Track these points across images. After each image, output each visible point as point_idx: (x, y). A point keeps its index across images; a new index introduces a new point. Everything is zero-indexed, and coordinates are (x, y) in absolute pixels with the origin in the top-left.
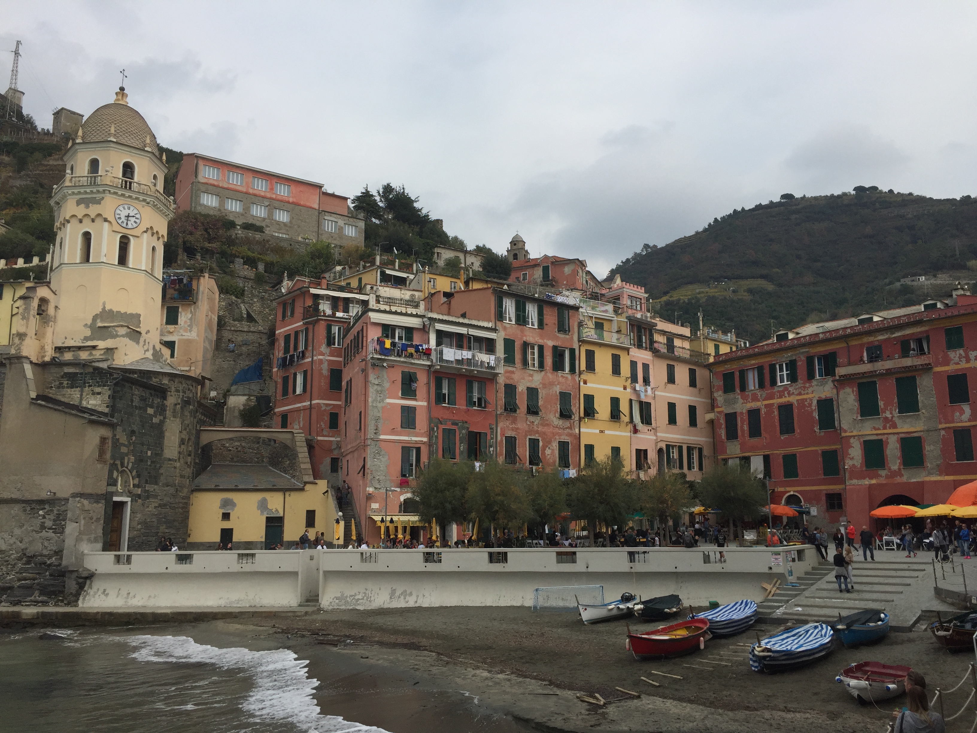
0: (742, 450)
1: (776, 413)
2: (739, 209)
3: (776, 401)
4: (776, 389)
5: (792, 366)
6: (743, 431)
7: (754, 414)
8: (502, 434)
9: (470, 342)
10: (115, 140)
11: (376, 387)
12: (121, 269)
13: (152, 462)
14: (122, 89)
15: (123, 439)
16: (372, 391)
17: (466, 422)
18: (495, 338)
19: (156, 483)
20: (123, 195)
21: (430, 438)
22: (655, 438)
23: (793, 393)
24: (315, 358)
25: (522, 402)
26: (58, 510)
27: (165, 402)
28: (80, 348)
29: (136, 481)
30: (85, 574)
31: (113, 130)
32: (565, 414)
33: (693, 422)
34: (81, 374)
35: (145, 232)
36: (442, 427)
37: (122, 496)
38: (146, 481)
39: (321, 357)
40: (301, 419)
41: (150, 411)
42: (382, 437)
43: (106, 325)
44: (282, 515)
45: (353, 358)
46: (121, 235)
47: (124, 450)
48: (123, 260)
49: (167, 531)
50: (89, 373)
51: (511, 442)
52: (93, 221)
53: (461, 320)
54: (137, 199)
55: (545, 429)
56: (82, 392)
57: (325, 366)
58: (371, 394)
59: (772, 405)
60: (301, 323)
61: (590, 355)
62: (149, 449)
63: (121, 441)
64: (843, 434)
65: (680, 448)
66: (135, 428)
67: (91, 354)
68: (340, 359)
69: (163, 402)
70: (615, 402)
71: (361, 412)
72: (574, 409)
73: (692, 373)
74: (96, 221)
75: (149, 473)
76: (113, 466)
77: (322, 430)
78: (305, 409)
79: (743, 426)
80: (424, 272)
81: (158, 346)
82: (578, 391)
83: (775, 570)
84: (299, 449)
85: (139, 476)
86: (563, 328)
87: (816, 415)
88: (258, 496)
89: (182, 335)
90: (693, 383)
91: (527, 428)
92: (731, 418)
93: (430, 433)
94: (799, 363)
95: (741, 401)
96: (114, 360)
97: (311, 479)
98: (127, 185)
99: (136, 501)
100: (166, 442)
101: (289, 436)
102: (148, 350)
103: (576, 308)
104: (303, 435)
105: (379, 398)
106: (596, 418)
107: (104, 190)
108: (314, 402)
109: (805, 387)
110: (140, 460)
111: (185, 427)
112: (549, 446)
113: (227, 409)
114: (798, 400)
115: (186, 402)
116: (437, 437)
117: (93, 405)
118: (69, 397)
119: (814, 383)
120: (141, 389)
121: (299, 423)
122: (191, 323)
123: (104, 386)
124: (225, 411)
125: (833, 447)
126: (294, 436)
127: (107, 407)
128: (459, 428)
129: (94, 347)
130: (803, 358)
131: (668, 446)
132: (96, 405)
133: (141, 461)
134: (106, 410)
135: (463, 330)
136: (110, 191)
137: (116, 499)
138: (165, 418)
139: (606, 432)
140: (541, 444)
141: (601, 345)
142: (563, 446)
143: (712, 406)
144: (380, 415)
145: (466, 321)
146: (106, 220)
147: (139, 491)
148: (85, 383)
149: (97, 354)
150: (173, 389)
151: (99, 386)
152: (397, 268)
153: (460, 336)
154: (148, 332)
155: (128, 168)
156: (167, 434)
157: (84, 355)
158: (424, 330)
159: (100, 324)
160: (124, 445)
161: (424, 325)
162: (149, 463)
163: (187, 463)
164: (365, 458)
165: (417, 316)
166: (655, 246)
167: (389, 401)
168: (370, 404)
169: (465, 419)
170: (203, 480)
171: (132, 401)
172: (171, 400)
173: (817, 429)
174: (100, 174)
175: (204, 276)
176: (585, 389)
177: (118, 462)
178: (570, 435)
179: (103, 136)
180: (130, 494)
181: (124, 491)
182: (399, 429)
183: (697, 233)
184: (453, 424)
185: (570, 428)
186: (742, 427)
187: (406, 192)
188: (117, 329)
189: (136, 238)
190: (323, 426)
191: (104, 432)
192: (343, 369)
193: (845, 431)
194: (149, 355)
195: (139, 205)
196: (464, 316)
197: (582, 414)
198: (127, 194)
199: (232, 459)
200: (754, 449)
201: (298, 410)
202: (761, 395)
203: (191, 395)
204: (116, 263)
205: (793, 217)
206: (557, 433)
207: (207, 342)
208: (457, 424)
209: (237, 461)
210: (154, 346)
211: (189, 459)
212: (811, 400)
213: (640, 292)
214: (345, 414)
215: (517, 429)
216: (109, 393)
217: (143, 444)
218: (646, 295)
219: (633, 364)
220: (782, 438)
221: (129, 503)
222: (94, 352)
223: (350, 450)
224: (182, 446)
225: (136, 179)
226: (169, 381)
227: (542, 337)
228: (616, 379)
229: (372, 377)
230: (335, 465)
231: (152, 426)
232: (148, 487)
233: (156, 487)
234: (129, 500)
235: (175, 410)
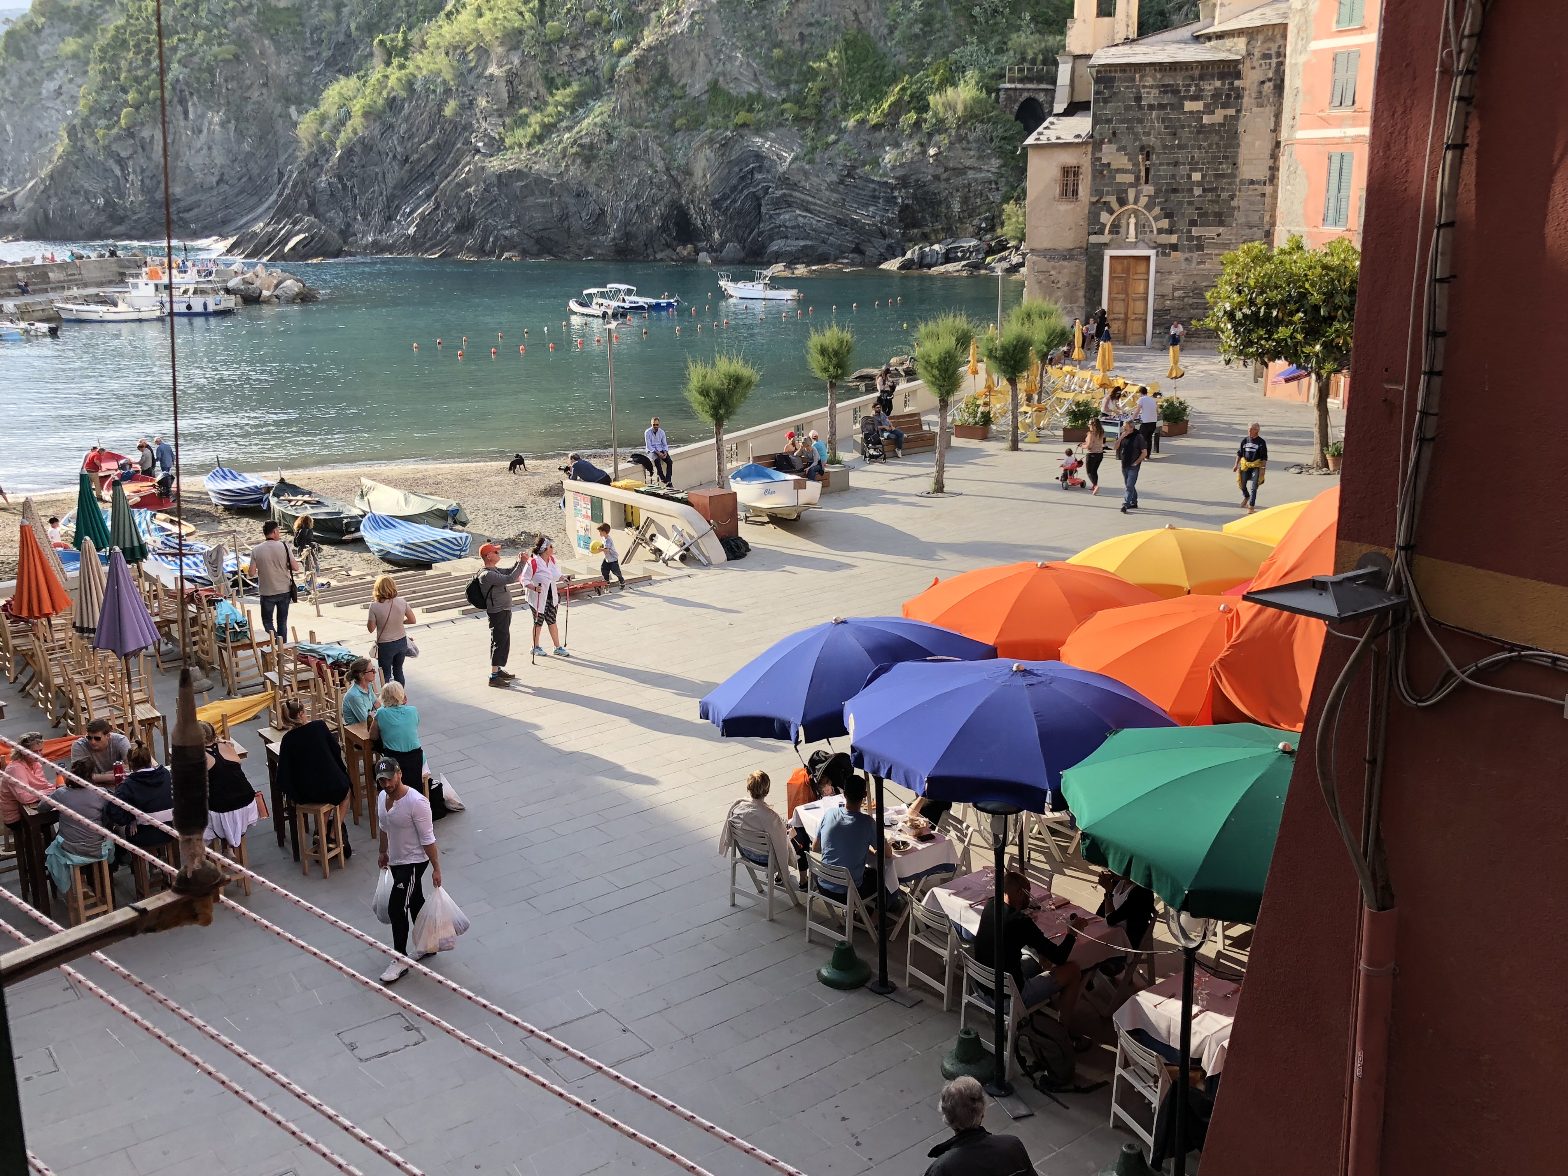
13: (1204, 190)
15: (1120, 162)
19: (1221, 223)
27: (1237, 83)
29: (1165, 223)
37: (1133, 248)
41: (1189, 106)
62: (1194, 170)
66: (1152, 140)
69: (1232, 84)
75: (1197, 209)
76: (1098, 206)
85: (1169, 215)
99: (1169, 255)
120: (1160, 75)
133: (1175, 191)
137: (1113, 253)
138: (1238, 111)
144: (1299, 83)
147: (1173, 239)
150: (1256, 55)
156: (1245, 140)
160: (1124, 171)
162: (1199, 193)
177: (1110, 199)
180: (1152, 245)
181: (1138, 240)
191: (1069, 158)
217: (1176, 164)
226: (1249, 42)
231: (1203, 130)
232: (1195, 232)
233: (1221, 230)
234: (1152, 253)
235: (1260, 92)
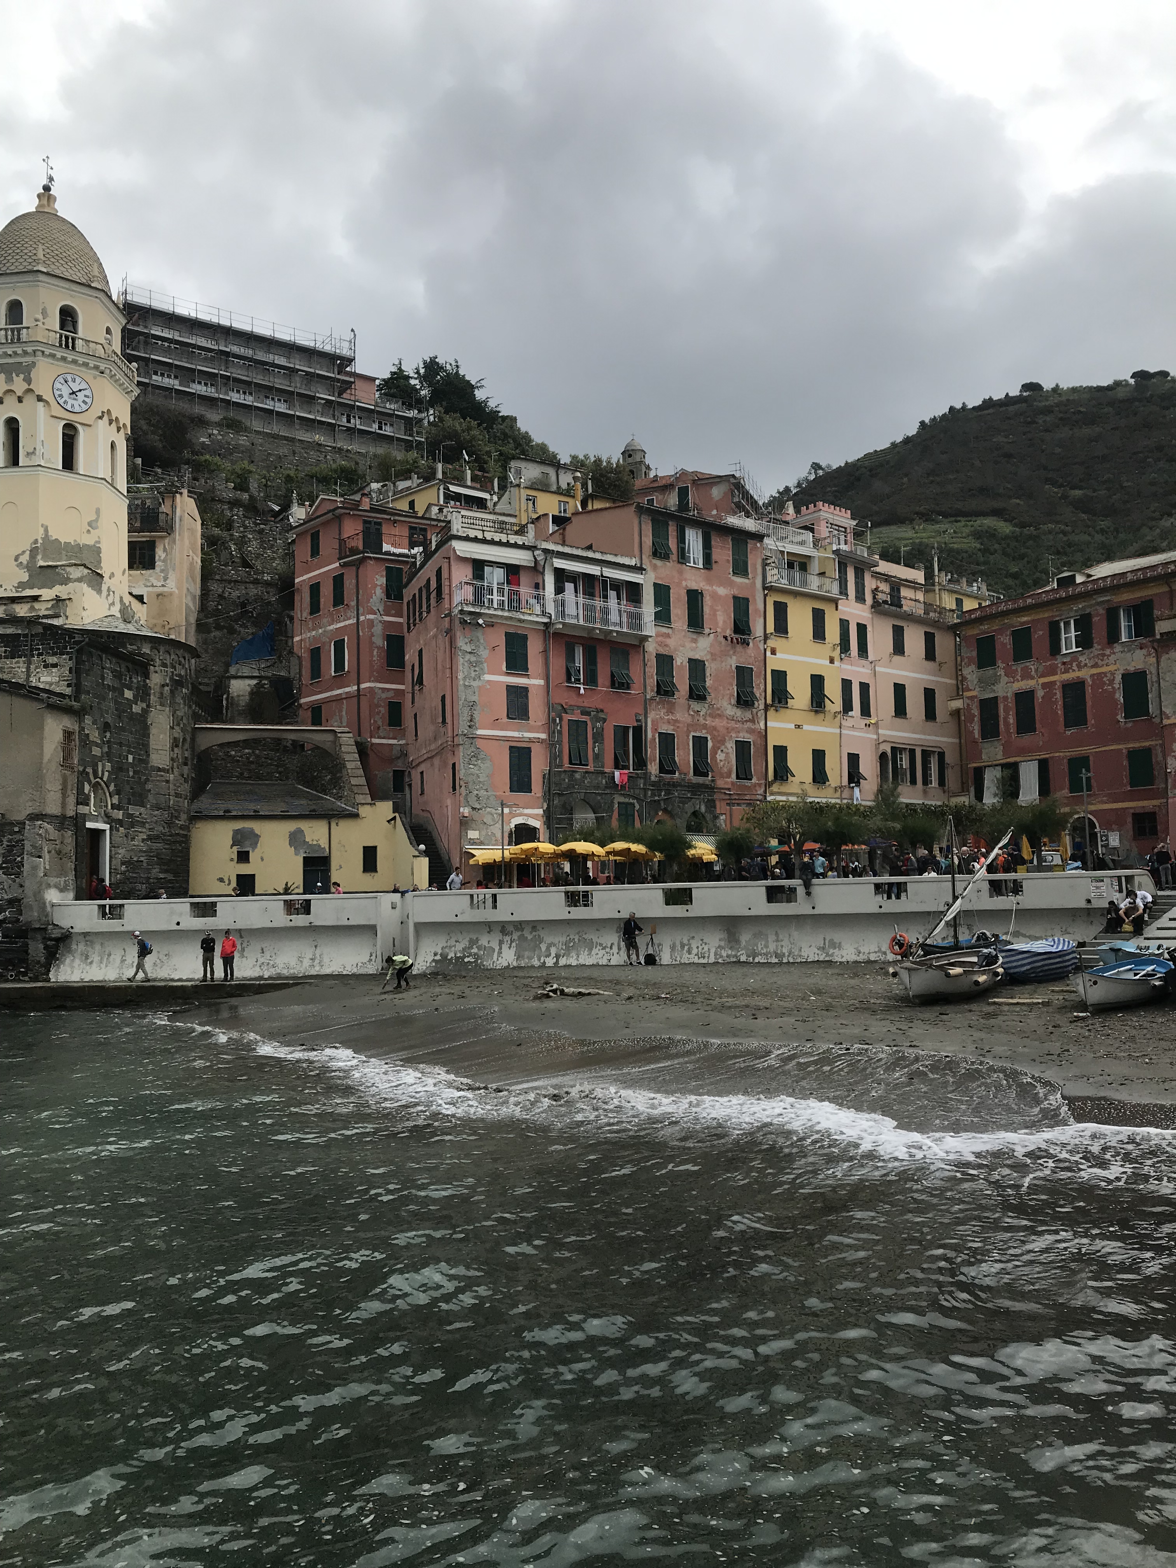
0: (1006, 754)
1: (1059, 695)
2: (958, 406)
3: (1059, 678)
4: (1059, 660)
5: (1084, 624)
6: (1007, 724)
7: (1024, 699)
8: (655, 730)
9: (605, 589)
10: (45, 270)
11: (468, 657)
12: (67, 474)
13: (135, 772)
14: (47, 188)
15: (95, 735)
16: (461, 661)
17: (602, 711)
18: (641, 582)
19: (143, 804)
20: (64, 359)
21: (551, 734)
22: (875, 737)
23: (1086, 665)
24: (362, 618)
25: (682, 681)
26: (10, 841)
27: (148, 681)
28: (13, 600)
29: (116, 800)
30: (56, 934)
31: (40, 254)
32: (745, 700)
33: (930, 714)
34: (26, 636)
35: (101, 418)
36: (567, 717)
37: (97, 822)
38: (129, 799)
39: (371, 617)
40: (344, 713)
41: (128, 694)
42: (480, 732)
43: (50, 563)
44: (326, 854)
45: (425, 614)
46: (66, 422)
47: (96, 751)
48: (69, 463)
49: (162, 876)
50: (37, 635)
51: (667, 741)
52: (20, 400)
53: (590, 554)
54: (85, 365)
55: (717, 722)
56: (29, 663)
57: (378, 629)
58: (460, 668)
59: (1053, 683)
60: (337, 564)
61: (781, 611)
62: (130, 752)
63: (91, 738)
64: (1166, 722)
65: (912, 752)
66: (109, 719)
67: (32, 609)
68: (400, 620)
69: (145, 681)
70: (817, 681)
71: (443, 697)
72: (758, 693)
73: (929, 639)
74: (24, 400)
75: (132, 788)
76: (83, 776)
77: (379, 728)
78: (349, 697)
79: (1008, 718)
80: (518, 486)
81: (128, 599)
82: (762, 664)
83: (1096, 904)
84: (347, 757)
85: (118, 793)
86: (740, 568)
87: (1120, 697)
88: (291, 826)
89: (153, 586)
90: (930, 655)
91: (689, 720)
92: (989, 707)
93: (551, 725)
94: (1095, 619)
95: (1004, 679)
96: (67, 617)
97: (369, 800)
98: (68, 343)
99: (117, 829)
100: (153, 743)
101: (330, 737)
102: (113, 604)
103: (759, 537)
104: (351, 735)
105: (473, 674)
106: (789, 705)
107: (34, 351)
108: (363, 686)
109: (1103, 655)
110: (119, 769)
111: (177, 721)
112: (723, 748)
113: (227, 699)
114: (1092, 676)
115: (177, 683)
116: (560, 732)
117: (47, 683)
118: (10, 672)
119: (1118, 648)
120: (114, 660)
121: (341, 718)
122: (166, 566)
123: (62, 654)
124: (224, 702)
125: (1147, 744)
126: (336, 736)
127: (69, 685)
128: (591, 720)
129: (35, 598)
130: (1102, 611)
131: (893, 749)
132: (51, 684)
133: (121, 769)
134: (68, 691)
135: (594, 570)
136: (43, 352)
137: (89, 825)
138: (149, 706)
139: (805, 727)
140: (710, 744)
141: (796, 594)
142: (742, 748)
143: (959, 691)
144: (475, 698)
145: (598, 556)
146: (40, 399)
147: (119, 815)
148: (32, 650)
149: (42, 609)
150: (158, 662)
151: (54, 654)
152: (469, 483)
153: (589, 579)
154: (112, 575)
155: (68, 316)
156: (153, 731)
157: (22, 610)
158: (536, 569)
159: (41, 563)
160: (97, 745)
161: (536, 561)
162: (131, 774)
163: (182, 775)
164: (454, 765)
165: (523, 547)
166: (829, 466)
167: (488, 677)
168: (461, 682)
169: (600, 707)
170: (204, 803)
171: (103, 678)
172: (156, 679)
173: (1120, 717)
174: (24, 325)
175: (181, 494)
176: (774, 663)
177: (89, 770)
178: (751, 731)
179: (25, 264)
180: (108, 819)
181: (100, 814)
182: (506, 720)
183: (894, 445)
184: (583, 713)
185: (752, 721)
186: (1005, 719)
187: (461, 372)
188: (68, 569)
189: (86, 428)
190: (380, 723)
191: (68, 722)
192: (406, 634)
193: (1168, 718)
194: (116, 610)
195: (89, 375)
196: (589, 548)
197: (769, 701)
198: (70, 358)
199: (242, 774)
200: (1023, 751)
201: (338, 699)
202: (1036, 671)
203: (183, 673)
204: (60, 468)
205: (1040, 420)
206: (733, 729)
207: (189, 598)
208: (588, 714)
209: (249, 778)
210: (121, 598)
211: (186, 770)
212: (1113, 674)
213: (844, 518)
214: (413, 703)
215: (676, 721)
216: (70, 664)
217: (121, 744)
218: (854, 523)
219: (844, 625)
220: (1068, 733)
221: (108, 832)
222: (37, 605)
223: (425, 757)
224: (176, 749)
225: (81, 333)
226: (152, 649)
227: (709, 581)
228: (818, 647)
229: (462, 643)
230: (400, 781)
231: (132, 717)
232: (132, 810)
233: (142, 809)
234: (107, 827)
235: (162, 694)
